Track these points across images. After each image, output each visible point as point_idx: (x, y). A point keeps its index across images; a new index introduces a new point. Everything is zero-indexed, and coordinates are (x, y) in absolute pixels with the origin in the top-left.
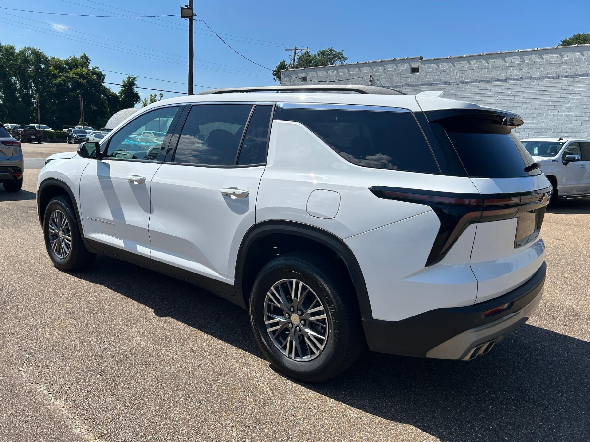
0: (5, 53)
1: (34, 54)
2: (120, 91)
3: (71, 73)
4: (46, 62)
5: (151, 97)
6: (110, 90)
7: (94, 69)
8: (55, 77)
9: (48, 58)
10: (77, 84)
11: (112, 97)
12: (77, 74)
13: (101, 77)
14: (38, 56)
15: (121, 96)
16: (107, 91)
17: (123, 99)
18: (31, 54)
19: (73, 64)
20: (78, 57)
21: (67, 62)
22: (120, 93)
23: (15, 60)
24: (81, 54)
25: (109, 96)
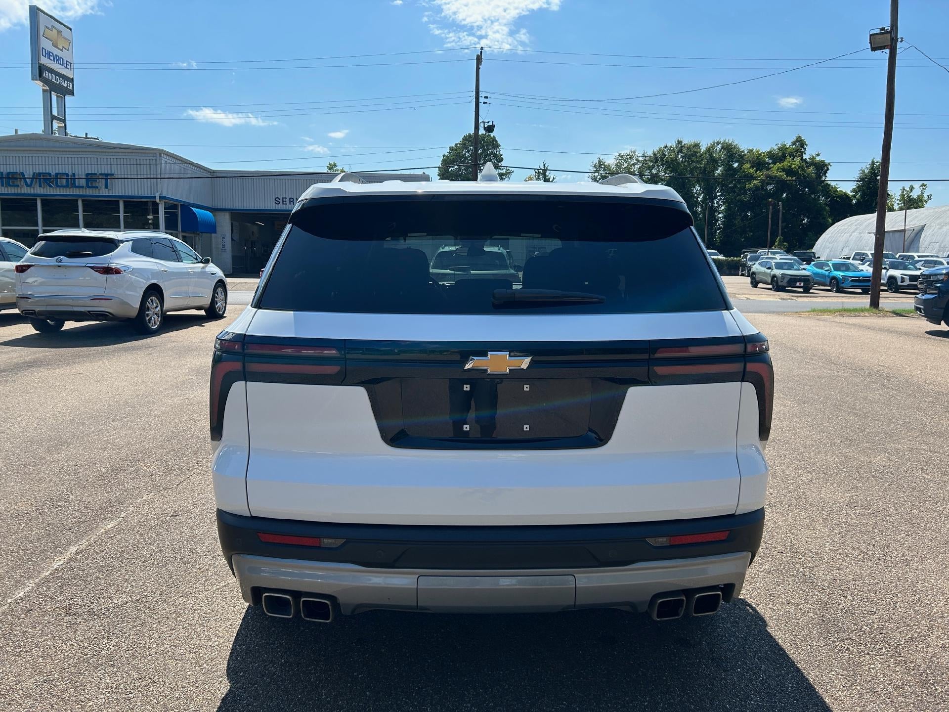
0: (686, 154)
1: (724, 149)
2: (855, 187)
3: (775, 170)
4: (741, 158)
5: (903, 192)
6: (837, 188)
7: (813, 158)
8: (751, 178)
9: (743, 152)
10: (782, 185)
11: (838, 199)
12: (783, 170)
13: (822, 168)
14: (730, 151)
15: (854, 196)
16: (830, 190)
17: (858, 200)
18: (721, 150)
19: (780, 156)
20: (788, 144)
21: (771, 155)
22: (854, 190)
23: (699, 162)
24: (793, 139)
25: (834, 197)
